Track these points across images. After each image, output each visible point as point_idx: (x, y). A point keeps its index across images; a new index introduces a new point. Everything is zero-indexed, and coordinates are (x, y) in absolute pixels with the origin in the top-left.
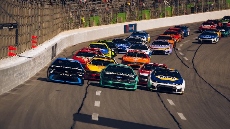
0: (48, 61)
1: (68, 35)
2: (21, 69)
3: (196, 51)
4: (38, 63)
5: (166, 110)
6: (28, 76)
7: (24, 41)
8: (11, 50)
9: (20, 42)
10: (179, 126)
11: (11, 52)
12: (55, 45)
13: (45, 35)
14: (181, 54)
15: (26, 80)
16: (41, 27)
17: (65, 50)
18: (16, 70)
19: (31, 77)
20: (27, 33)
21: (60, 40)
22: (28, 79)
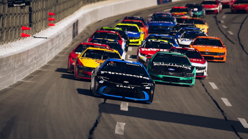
0: (68, 41)
1: (91, 10)
2: (37, 52)
3: (243, 23)
4: (57, 44)
5: (208, 95)
6: (46, 60)
7: (39, 19)
8: (25, 31)
9: (34, 20)
10: (223, 114)
11: (25, 33)
12: (76, 21)
13: (64, 10)
14: (225, 27)
15: (43, 65)
16: (58, 2)
17: (88, 27)
18: (30, 53)
19: (49, 61)
20: (43, 10)
21: (83, 15)
22: (46, 63)
